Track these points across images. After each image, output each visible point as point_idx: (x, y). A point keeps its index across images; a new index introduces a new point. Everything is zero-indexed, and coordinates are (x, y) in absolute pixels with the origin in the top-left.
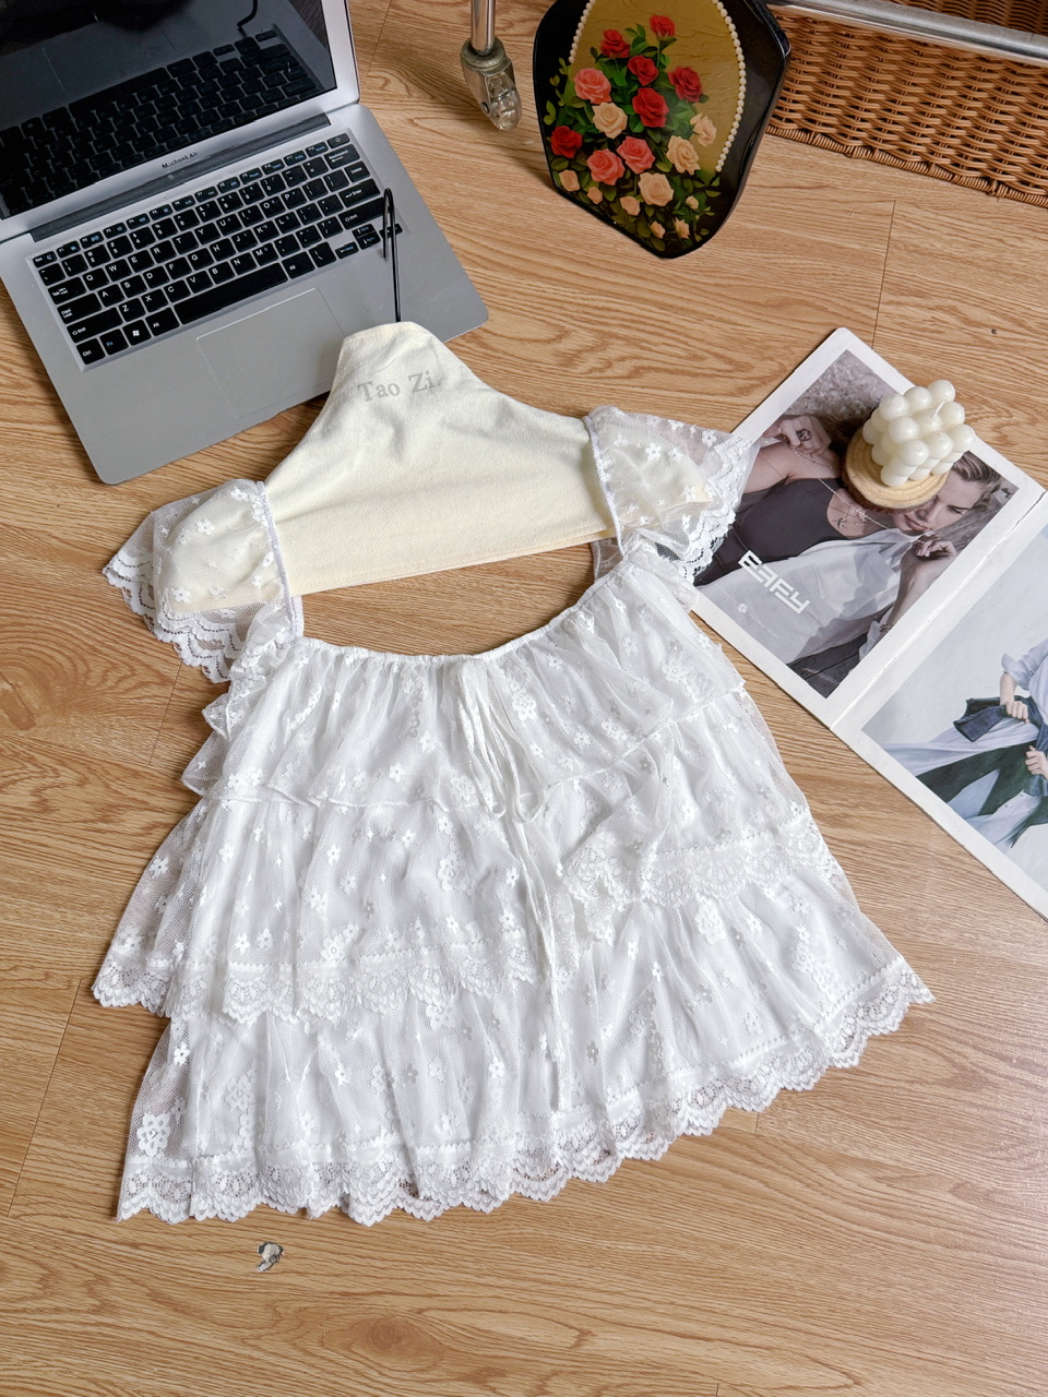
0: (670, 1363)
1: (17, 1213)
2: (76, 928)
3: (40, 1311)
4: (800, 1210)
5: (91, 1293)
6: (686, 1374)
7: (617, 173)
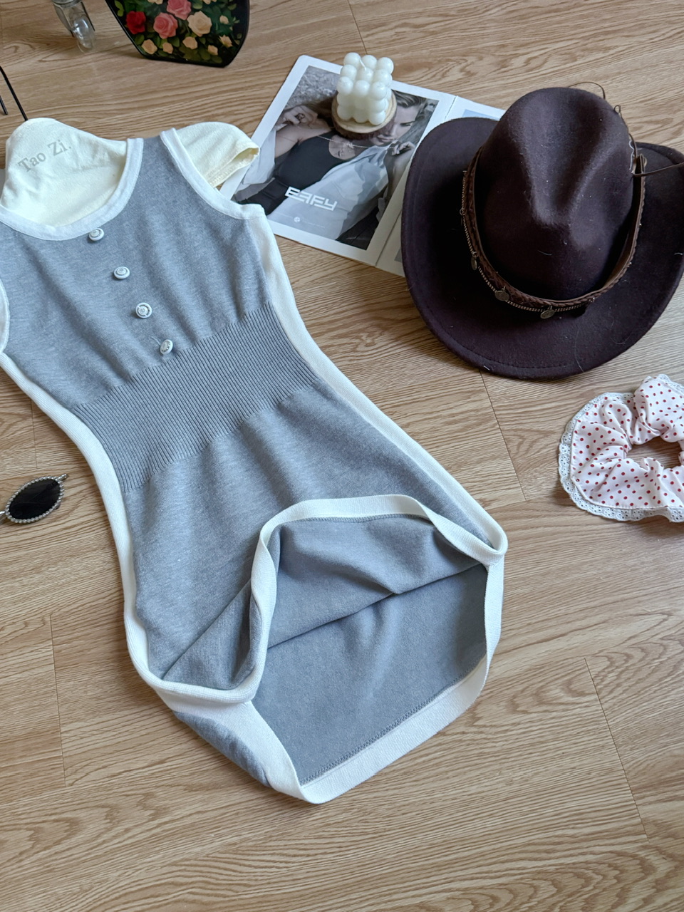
0: (547, 661)
1: (71, 782)
2: (32, 586)
3: (115, 837)
4: (578, 532)
5: (145, 808)
6: (561, 663)
7: (174, 26)
